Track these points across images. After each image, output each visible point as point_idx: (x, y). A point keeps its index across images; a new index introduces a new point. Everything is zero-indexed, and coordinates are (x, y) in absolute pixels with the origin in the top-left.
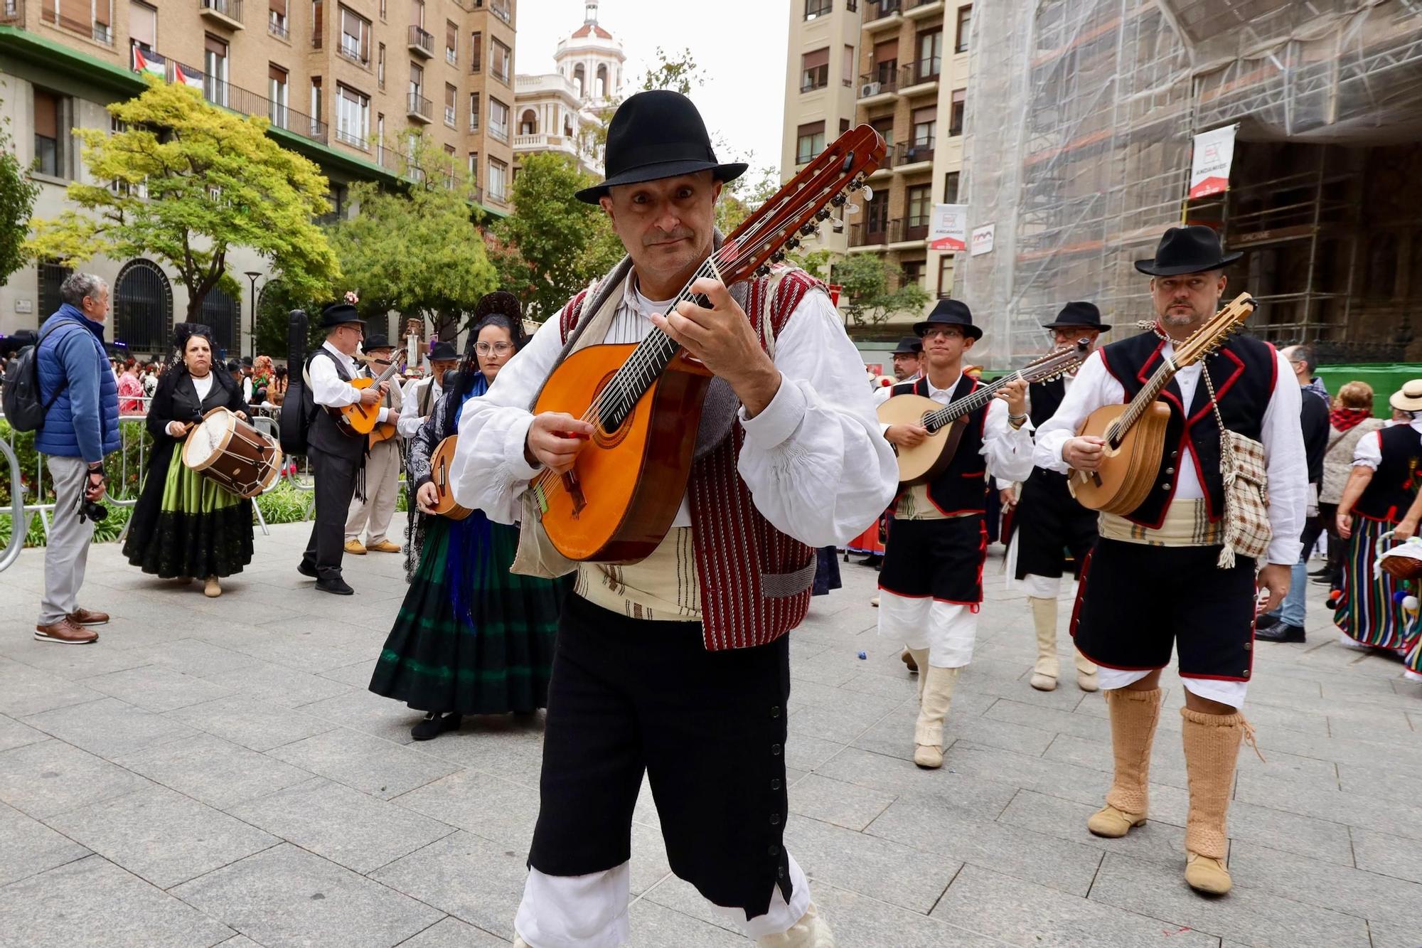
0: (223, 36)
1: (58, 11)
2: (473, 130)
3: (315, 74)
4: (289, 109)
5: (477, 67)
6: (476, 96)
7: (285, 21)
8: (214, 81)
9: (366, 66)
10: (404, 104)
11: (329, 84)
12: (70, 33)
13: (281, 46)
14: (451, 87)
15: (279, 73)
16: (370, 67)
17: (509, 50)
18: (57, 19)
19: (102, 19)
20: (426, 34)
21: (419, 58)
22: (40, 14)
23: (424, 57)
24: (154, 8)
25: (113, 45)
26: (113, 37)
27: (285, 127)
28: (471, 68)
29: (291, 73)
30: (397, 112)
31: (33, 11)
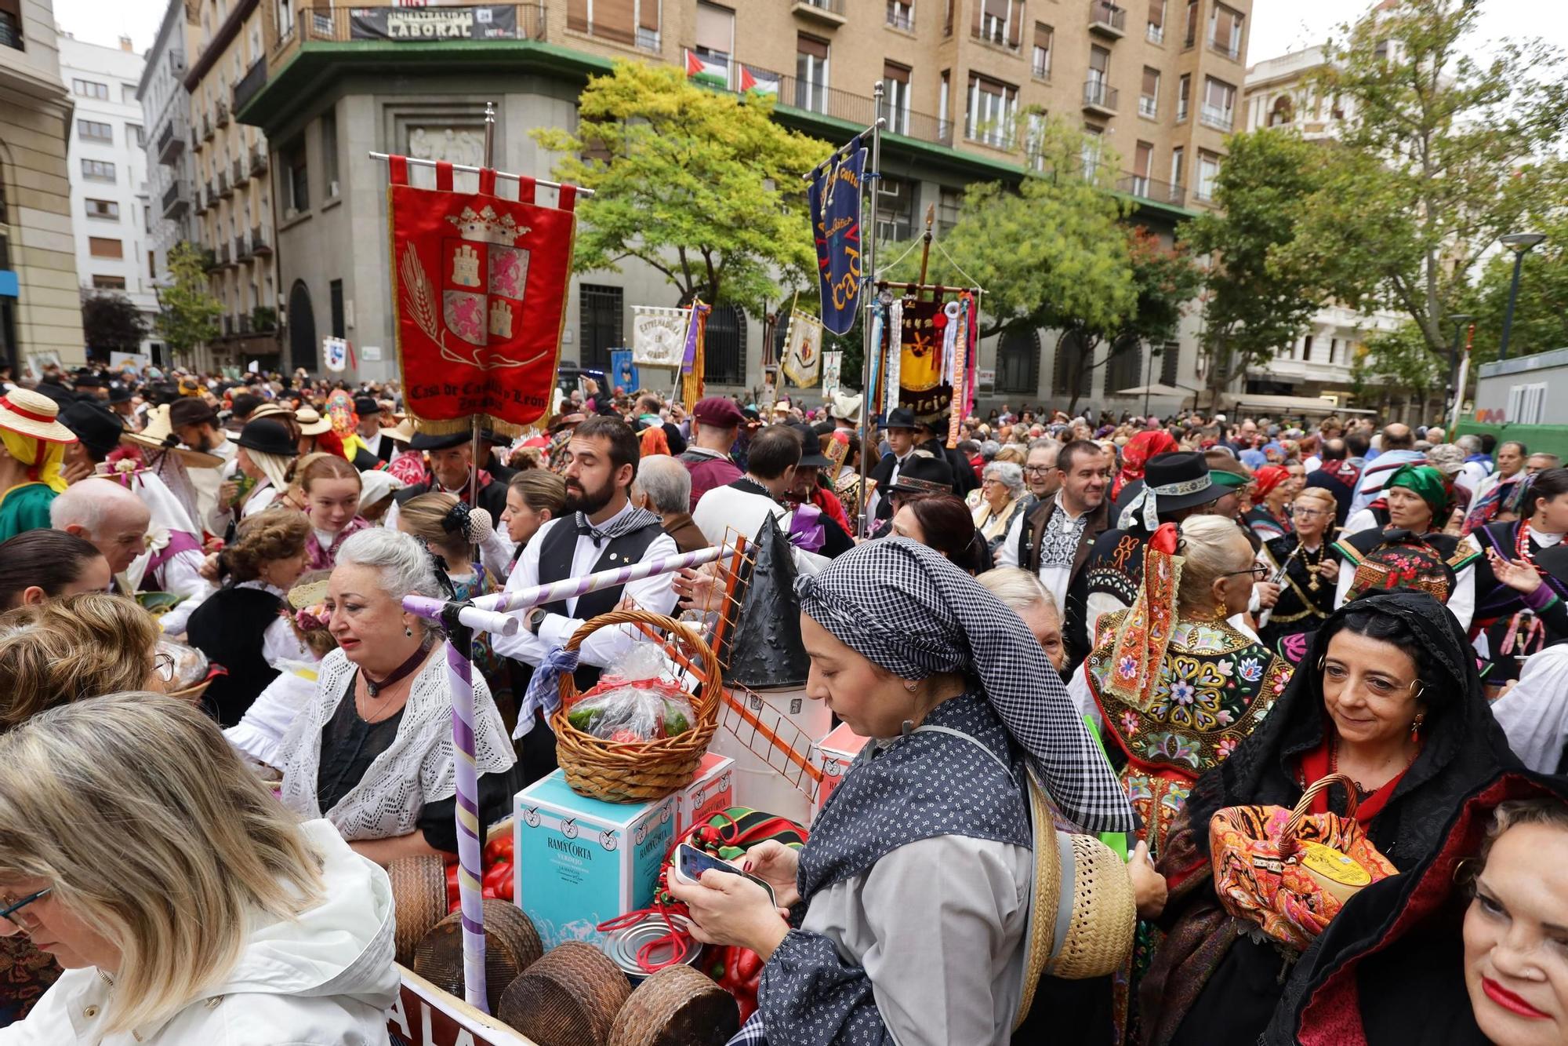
0: (822, 33)
1: (590, 19)
2: (1180, 120)
3: (944, 67)
4: (911, 111)
5: (1190, 42)
6: (1186, 78)
7: (911, 11)
8: (810, 88)
9: (1016, 52)
10: (1079, 96)
11: (961, 78)
12: (603, 41)
13: (902, 40)
14: (1151, 72)
15: (898, 71)
16: (1021, 52)
17: (1241, 16)
18: (590, 28)
19: (648, 22)
20: (1115, 9)
21: (1103, 39)
22: (565, 23)
23: (1112, 38)
24: (731, 11)
25: (661, 51)
26: (661, 42)
28: (1184, 45)
29: (915, 70)
30: (1066, 106)
31: (557, 22)
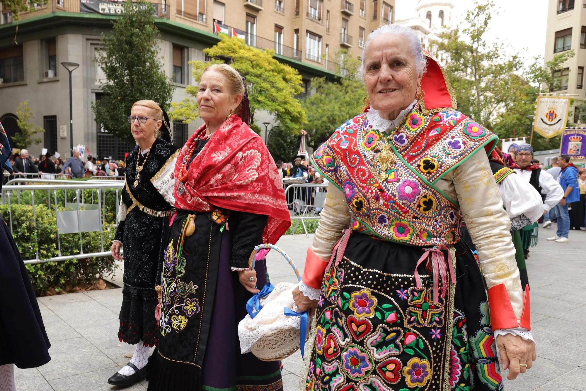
0: (254, 13)
1: (183, 10)
3: (296, 28)
4: (283, 45)
5: (375, 17)
7: (282, 4)
8: (249, 35)
9: (320, 22)
10: (339, 39)
11: (303, 32)
12: (188, 19)
13: (280, 16)
14: (362, 28)
15: (279, 29)
16: (322, 22)
17: (392, 7)
18: (183, 13)
19: (202, 11)
20: (350, 4)
21: (346, 15)
22: (176, 12)
23: (348, 15)
24: (223, 4)
25: (206, 23)
26: (206, 19)
27: (282, 54)
28: (372, 18)
29: (285, 28)
30: (335, 43)
31: (173, 11)
